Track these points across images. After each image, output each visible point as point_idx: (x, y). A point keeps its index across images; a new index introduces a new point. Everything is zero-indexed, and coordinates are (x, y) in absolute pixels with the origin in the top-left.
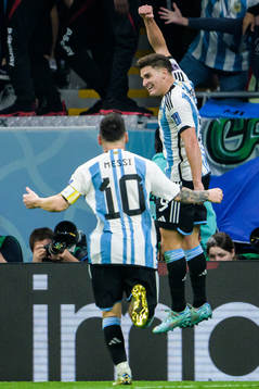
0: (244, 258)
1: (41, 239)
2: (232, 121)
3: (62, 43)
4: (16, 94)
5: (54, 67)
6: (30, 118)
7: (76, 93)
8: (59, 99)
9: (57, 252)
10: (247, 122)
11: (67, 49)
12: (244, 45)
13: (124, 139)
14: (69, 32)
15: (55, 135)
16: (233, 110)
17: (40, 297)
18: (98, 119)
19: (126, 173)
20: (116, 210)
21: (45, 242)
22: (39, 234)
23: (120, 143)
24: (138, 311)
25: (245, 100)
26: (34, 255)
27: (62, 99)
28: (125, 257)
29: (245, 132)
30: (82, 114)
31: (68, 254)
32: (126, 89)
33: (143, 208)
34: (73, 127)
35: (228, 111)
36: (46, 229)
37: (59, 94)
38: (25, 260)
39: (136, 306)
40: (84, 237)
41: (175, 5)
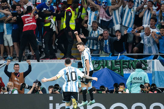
0: (99, 93)
1: (51, 88)
2: (96, 61)
3: (55, 42)
4: (45, 54)
5: (54, 48)
6: (48, 60)
7: (59, 54)
8: (55, 55)
9: (55, 91)
10: (99, 61)
11: (56, 44)
12: (99, 43)
13: (71, 64)
14: (57, 40)
15: (54, 64)
16: (96, 58)
17: (51, 102)
18: (64, 60)
19: (72, 71)
20: (70, 80)
21: (52, 89)
22: (50, 87)
23: (70, 65)
24: (74, 105)
25: (99, 56)
26: (49, 92)
27: (56, 55)
28: (71, 90)
29: (99, 63)
30: (61, 59)
31: (57, 91)
32: (71, 53)
33: (76, 79)
34: (59, 62)
35: (95, 58)
36: (52, 86)
37: (55, 54)
38: (47, 93)
39: (74, 103)
40: (61, 88)
41: (83, 34)
